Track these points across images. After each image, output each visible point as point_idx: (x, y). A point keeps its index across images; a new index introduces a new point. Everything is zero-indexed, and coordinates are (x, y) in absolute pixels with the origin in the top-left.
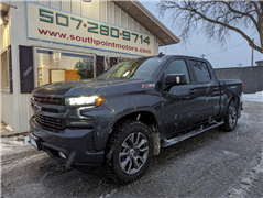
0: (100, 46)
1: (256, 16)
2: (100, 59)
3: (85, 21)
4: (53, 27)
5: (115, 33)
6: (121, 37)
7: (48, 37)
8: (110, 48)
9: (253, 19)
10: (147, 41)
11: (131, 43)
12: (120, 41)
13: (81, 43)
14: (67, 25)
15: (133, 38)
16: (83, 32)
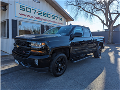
0: (43, 21)
1: (105, 11)
2: (42, 26)
3: (37, 11)
4: (25, 13)
5: (49, 16)
6: (51, 18)
7: (23, 17)
8: (47, 22)
10: (61, 20)
11: (55, 20)
13: (35, 20)
14: (30, 12)
15: (56, 18)
16: (36, 15)
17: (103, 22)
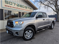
0: (20, 10)
1: (55, 4)
2: (20, 13)
3: (16, 4)
4: (9, 5)
5: (23, 7)
6: (25, 8)
7: (7, 7)
8: (22, 10)
9: (54, 5)
10: (31, 9)
11: (27, 9)
12: (25, 9)
13: (15, 9)
14: (12, 4)
15: (28, 8)
16: (16, 6)
17: (54, 10)
